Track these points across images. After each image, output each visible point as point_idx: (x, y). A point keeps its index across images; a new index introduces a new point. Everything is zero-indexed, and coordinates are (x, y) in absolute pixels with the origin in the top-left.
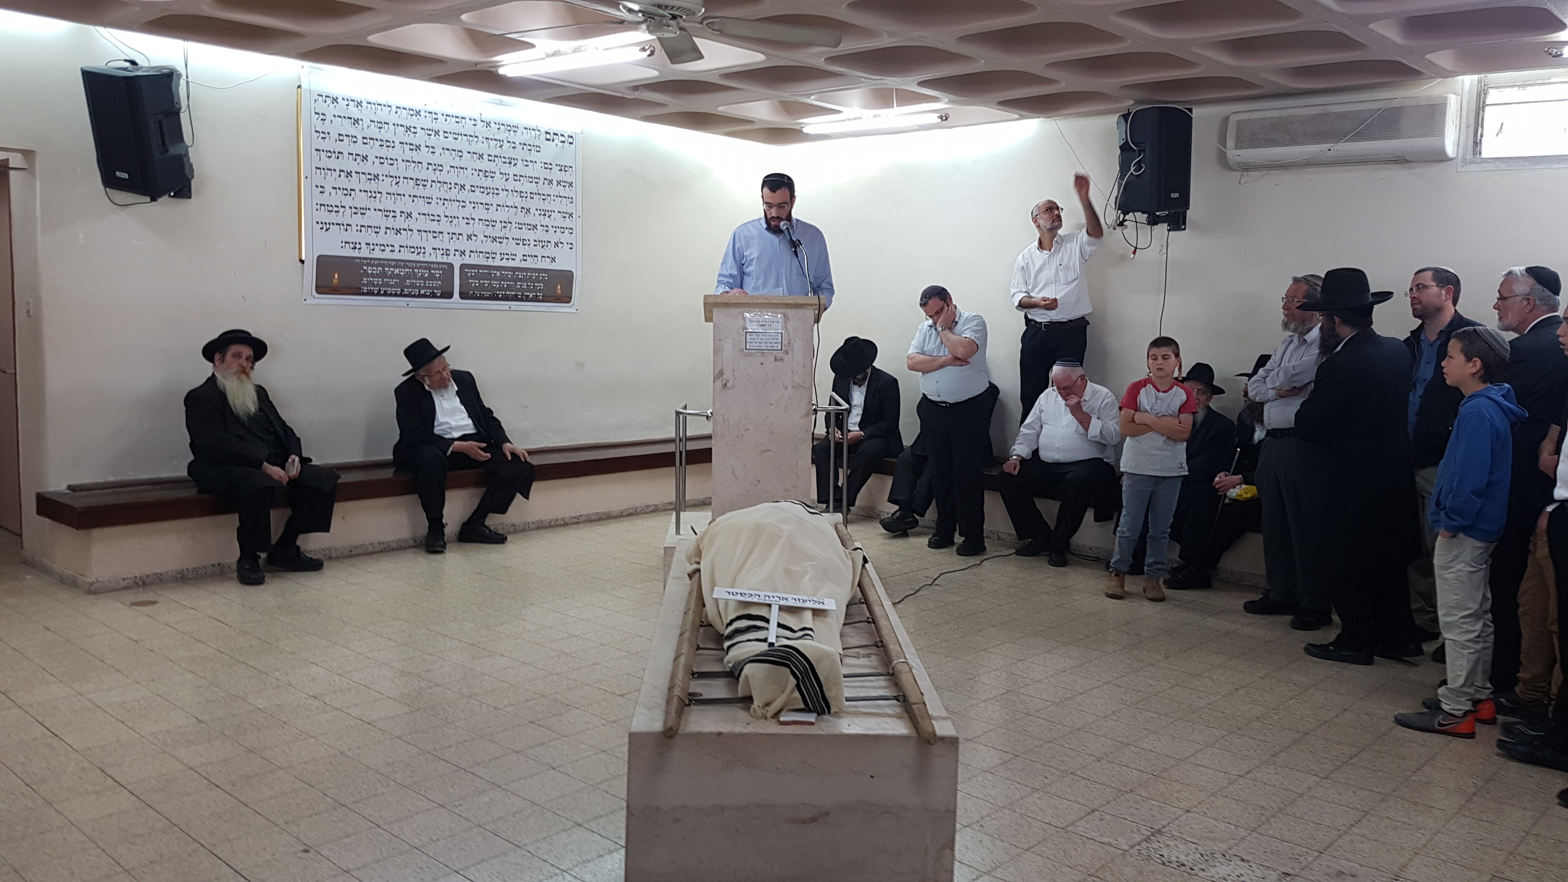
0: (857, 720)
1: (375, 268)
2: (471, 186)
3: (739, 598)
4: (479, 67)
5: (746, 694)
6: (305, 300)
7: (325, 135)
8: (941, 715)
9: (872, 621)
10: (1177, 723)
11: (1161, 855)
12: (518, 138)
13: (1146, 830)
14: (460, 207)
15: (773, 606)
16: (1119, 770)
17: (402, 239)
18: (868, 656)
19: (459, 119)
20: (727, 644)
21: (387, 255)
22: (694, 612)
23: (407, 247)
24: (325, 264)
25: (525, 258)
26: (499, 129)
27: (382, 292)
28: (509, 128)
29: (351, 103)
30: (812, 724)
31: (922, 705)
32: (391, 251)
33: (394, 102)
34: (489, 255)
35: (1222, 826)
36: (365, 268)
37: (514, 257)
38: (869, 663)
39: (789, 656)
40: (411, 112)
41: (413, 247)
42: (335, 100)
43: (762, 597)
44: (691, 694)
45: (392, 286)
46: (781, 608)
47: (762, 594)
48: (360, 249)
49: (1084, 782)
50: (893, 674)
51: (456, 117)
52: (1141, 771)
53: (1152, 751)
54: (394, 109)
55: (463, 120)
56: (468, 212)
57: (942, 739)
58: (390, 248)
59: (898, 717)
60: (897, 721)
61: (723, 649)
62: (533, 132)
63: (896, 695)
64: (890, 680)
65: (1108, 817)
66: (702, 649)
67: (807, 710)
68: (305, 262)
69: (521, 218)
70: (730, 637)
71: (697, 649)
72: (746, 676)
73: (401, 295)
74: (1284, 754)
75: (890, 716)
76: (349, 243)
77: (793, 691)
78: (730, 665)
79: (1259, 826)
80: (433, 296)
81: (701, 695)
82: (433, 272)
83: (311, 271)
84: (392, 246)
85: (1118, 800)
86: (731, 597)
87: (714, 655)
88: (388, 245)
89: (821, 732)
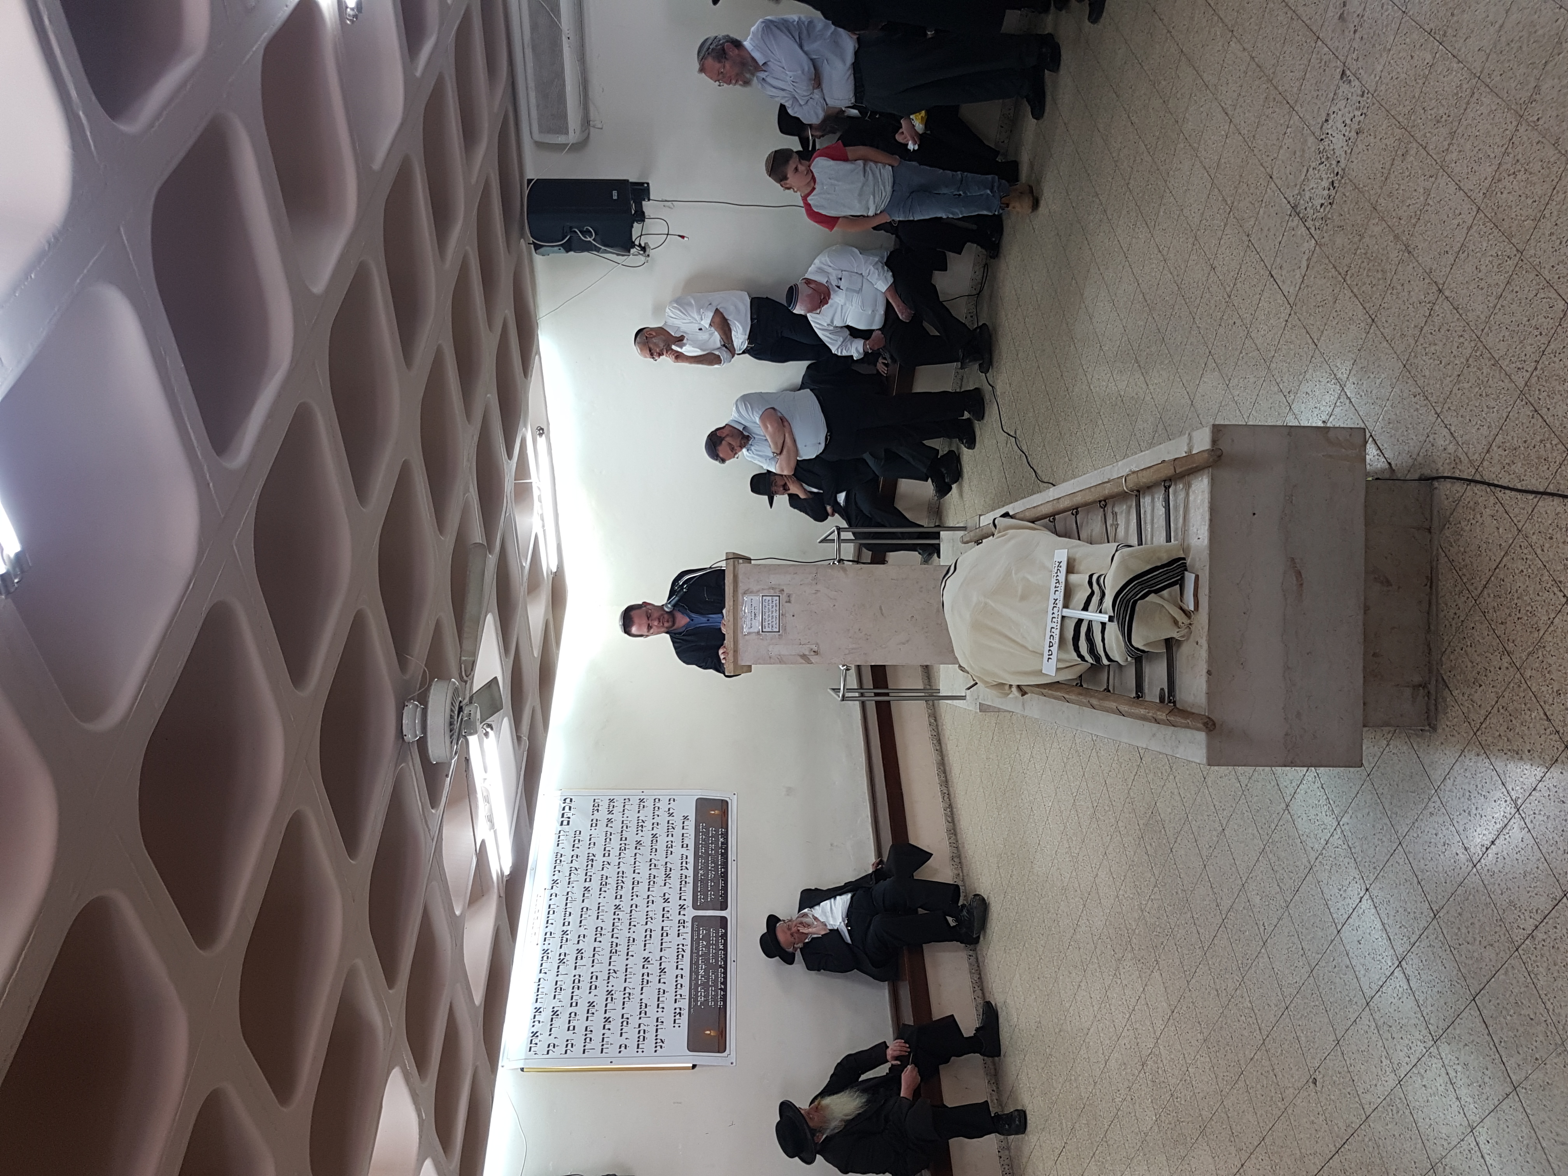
0: (1193, 529)
1: (699, 994)
2: (616, 898)
3: (1055, 649)
4: (503, 894)
5: (1163, 643)
6: (732, 1063)
7: (570, 1045)
8: (1187, 441)
9: (1075, 510)
10: (1171, 187)
11: (1322, 205)
12: (568, 852)
13: (1292, 220)
14: (636, 910)
15: (1064, 614)
16: (1224, 248)
17: (669, 966)
18: (1115, 515)
19: (550, 910)
20: (1105, 661)
21: (686, 981)
22: (1068, 693)
23: (677, 962)
24: (696, 1044)
25: (685, 846)
26: (559, 871)
27: (723, 987)
28: (558, 861)
29: (537, 1018)
30: (1197, 577)
31: (1176, 462)
32: (682, 978)
33: (535, 976)
34: (683, 881)
35: (1288, 141)
36: (699, 1004)
37: (684, 856)
38: (1124, 515)
39: (1125, 602)
40: (545, 958)
41: (678, 956)
42: (535, 1034)
43: (1054, 625)
44: (1162, 700)
45: (717, 977)
46: (1066, 606)
47: (1050, 625)
48: (680, 1009)
49: (1239, 285)
50: (1138, 491)
51: (549, 913)
52: (1225, 225)
53: (1203, 214)
54: (542, 975)
55: (551, 907)
56: (641, 902)
57: (1214, 442)
58: (679, 978)
59: (1189, 486)
60: (1193, 487)
61: (1109, 666)
62: (561, 838)
63: (1164, 489)
64: (1144, 493)
65: (1278, 260)
66: (1108, 686)
67: (1181, 582)
68: (695, 1063)
69: (645, 850)
70: (1097, 658)
71: (1109, 691)
72: (1144, 645)
73: (725, 968)
74: (1205, 75)
75: (1187, 495)
76: (675, 1020)
77: (1161, 597)
78: (1129, 659)
79: (1288, 103)
80: (725, 936)
81: (1162, 689)
82: (701, 937)
83: (703, 1058)
84: (677, 976)
85: (1258, 250)
86: (1054, 657)
87: (1114, 673)
88: (676, 981)
89: (1208, 567)
